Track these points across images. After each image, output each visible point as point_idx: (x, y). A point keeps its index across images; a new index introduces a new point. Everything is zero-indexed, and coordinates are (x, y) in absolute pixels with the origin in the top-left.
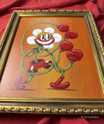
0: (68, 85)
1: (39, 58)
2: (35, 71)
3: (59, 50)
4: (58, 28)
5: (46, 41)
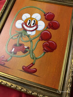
1: (21, 42)
3: (38, 38)
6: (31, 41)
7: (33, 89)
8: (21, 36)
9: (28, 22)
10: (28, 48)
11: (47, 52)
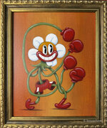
2: (41, 92)
4: (62, 34)
5: (49, 56)
9: (44, 49)
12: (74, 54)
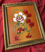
0: (31, 36)
6: (24, 25)
7: (34, 42)
8: (19, 25)
10: (24, 28)
11: (32, 27)
12: (29, 18)
